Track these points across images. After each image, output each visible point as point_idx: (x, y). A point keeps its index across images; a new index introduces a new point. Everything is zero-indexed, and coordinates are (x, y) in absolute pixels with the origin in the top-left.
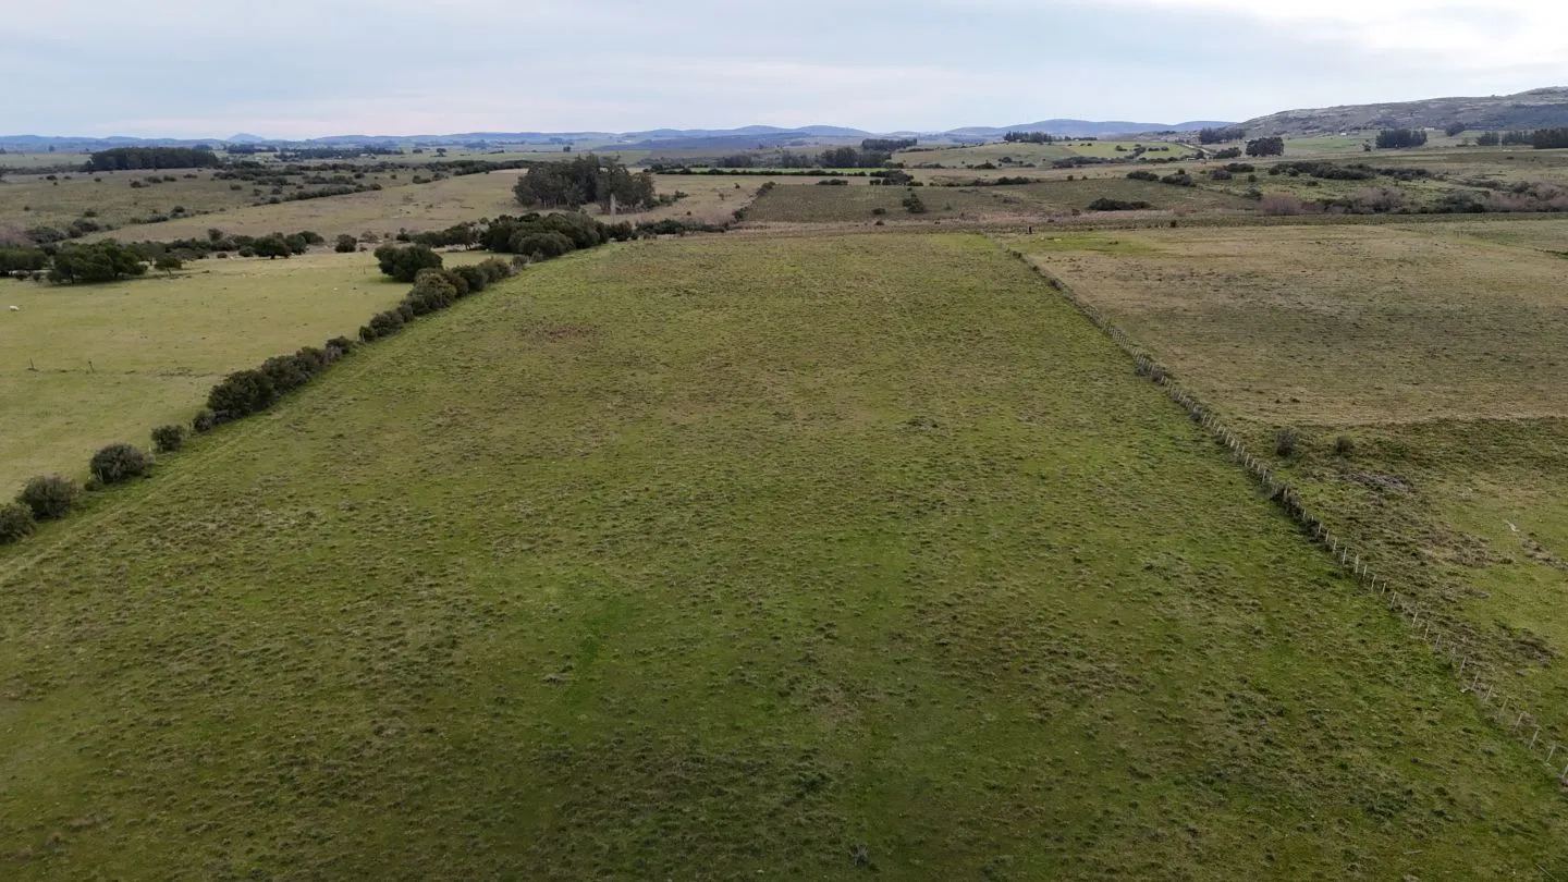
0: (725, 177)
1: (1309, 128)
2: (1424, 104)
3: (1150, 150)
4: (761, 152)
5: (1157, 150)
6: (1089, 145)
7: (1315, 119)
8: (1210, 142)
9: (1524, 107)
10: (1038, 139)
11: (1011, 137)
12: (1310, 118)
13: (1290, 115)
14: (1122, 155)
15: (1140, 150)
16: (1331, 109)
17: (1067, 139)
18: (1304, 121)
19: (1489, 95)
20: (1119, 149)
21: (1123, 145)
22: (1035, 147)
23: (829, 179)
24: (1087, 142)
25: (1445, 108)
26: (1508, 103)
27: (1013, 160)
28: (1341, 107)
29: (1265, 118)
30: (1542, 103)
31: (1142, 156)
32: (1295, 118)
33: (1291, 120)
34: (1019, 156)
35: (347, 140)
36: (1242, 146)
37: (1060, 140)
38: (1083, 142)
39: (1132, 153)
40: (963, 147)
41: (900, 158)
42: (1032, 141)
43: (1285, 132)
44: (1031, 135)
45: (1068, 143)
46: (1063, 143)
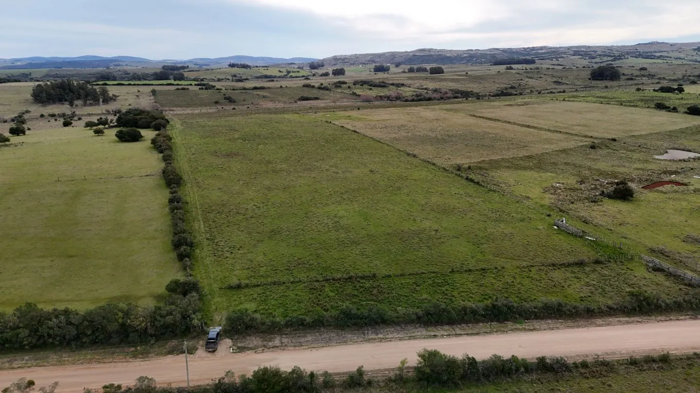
0: (124, 86)
1: (345, 63)
3: (293, 72)
5: (295, 72)
6: (267, 69)
7: (347, 59)
8: (314, 69)
9: (417, 56)
10: (245, 66)
11: (232, 66)
12: (345, 59)
13: (338, 57)
14: (282, 74)
15: (289, 72)
16: (352, 55)
17: (257, 67)
18: (343, 60)
19: (405, 51)
20: (280, 72)
21: (281, 70)
22: (244, 70)
24: (266, 68)
25: (392, 55)
26: (411, 54)
27: (237, 76)
28: (355, 54)
29: (328, 58)
30: (422, 54)
31: (290, 74)
32: (340, 58)
34: (239, 74)
37: (254, 67)
38: (264, 68)
39: (286, 73)
40: (212, 70)
41: (186, 74)
42: (242, 67)
43: (337, 64)
44: (241, 64)
45: (258, 68)
46: (256, 68)
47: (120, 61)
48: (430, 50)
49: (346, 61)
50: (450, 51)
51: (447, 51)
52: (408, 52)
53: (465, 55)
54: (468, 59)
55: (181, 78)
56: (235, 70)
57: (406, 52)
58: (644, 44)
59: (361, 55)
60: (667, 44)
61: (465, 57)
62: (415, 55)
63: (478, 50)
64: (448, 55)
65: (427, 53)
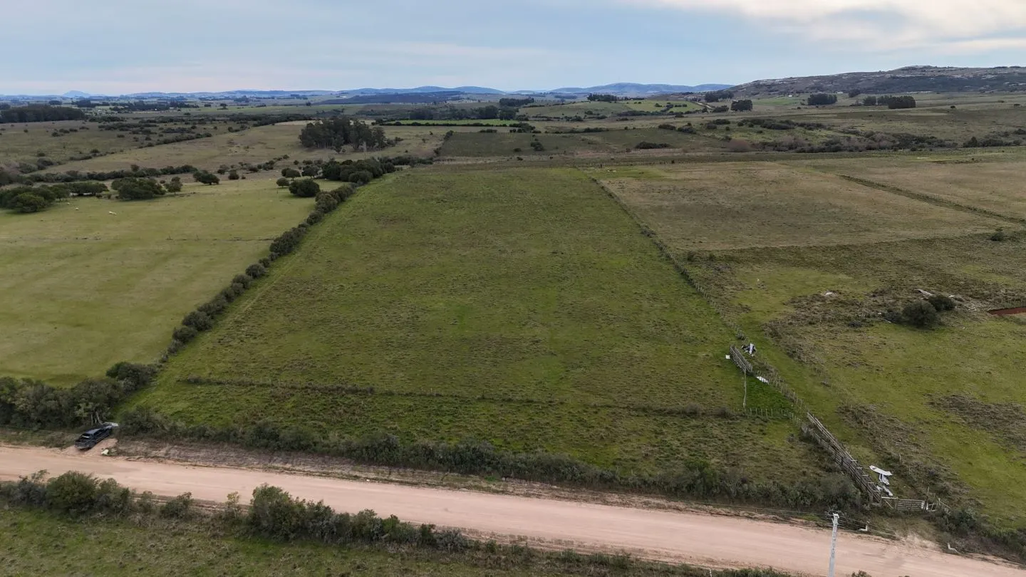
0: (419, 127)
2: (840, 77)
3: (676, 106)
5: (680, 106)
6: (640, 103)
7: (776, 85)
8: (712, 101)
9: (898, 78)
10: (609, 99)
11: (592, 98)
12: (773, 85)
13: (761, 83)
14: (659, 110)
15: (670, 106)
16: (785, 80)
17: (626, 99)
18: (770, 86)
19: (878, 71)
20: (658, 106)
21: (660, 103)
22: (606, 104)
23: (486, 129)
24: (639, 101)
25: (854, 78)
26: (889, 75)
27: (594, 112)
28: (791, 78)
29: (746, 85)
30: (909, 76)
31: (671, 110)
32: (764, 85)
33: (762, 86)
34: (597, 110)
35: (150, 96)
36: (728, 103)
37: (622, 100)
38: (635, 101)
39: (665, 108)
42: (604, 101)
43: (758, 94)
45: (627, 102)
47: (462, 93)
48: (924, 69)
49: (773, 88)
51: (957, 69)
52: (884, 73)
53: (989, 77)
56: (595, 104)
57: (880, 72)
59: (799, 78)
61: (988, 79)
64: (956, 76)
65: (918, 74)
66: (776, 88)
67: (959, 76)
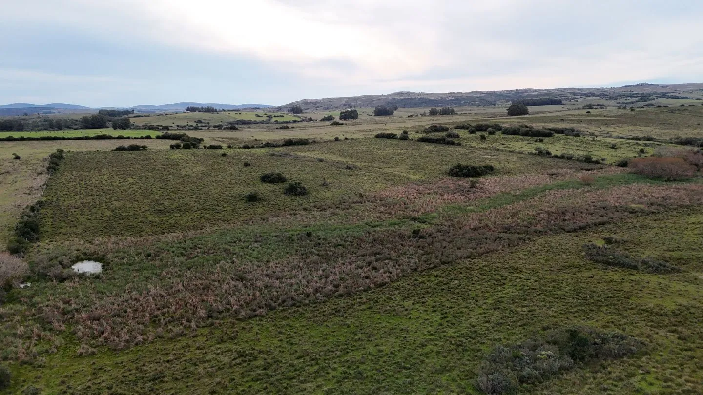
1: (318, 107)
3: (275, 116)
4: (27, 117)
6: (240, 113)
7: (319, 103)
10: (209, 110)
11: (191, 109)
15: (270, 117)
16: (324, 99)
17: (224, 110)
19: (381, 94)
20: (258, 116)
24: (238, 112)
25: (369, 99)
26: (390, 97)
27: (203, 121)
28: (328, 98)
29: (298, 102)
30: (402, 98)
32: (312, 103)
33: (309, 103)
34: (205, 119)
38: (235, 112)
39: (267, 118)
40: (166, 114)
41: (132, 120)
42: (206, 112)
44: (202, 108)
45: (227, 113)
46: (222, 112)
47: (53, 108)
48: (408, 93)
49: (318, 105)
50: (431, 94)
51: (427, 94)
52: (385, 96)
53: (451, 98)
54: (455, 102)
55: (125, 125)
56: (198, 115)
58: (633, 86)
59: (334, 98)
60: (658, 85)
61: (451, 100)
62: (395, 99)
63: (461, 93)
64: (431, 99)
65: (406, 97)
66: (320, 105)
67: (433, 98)
